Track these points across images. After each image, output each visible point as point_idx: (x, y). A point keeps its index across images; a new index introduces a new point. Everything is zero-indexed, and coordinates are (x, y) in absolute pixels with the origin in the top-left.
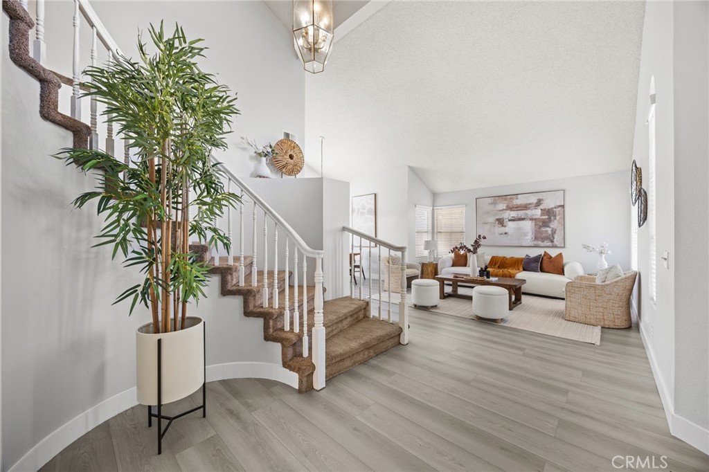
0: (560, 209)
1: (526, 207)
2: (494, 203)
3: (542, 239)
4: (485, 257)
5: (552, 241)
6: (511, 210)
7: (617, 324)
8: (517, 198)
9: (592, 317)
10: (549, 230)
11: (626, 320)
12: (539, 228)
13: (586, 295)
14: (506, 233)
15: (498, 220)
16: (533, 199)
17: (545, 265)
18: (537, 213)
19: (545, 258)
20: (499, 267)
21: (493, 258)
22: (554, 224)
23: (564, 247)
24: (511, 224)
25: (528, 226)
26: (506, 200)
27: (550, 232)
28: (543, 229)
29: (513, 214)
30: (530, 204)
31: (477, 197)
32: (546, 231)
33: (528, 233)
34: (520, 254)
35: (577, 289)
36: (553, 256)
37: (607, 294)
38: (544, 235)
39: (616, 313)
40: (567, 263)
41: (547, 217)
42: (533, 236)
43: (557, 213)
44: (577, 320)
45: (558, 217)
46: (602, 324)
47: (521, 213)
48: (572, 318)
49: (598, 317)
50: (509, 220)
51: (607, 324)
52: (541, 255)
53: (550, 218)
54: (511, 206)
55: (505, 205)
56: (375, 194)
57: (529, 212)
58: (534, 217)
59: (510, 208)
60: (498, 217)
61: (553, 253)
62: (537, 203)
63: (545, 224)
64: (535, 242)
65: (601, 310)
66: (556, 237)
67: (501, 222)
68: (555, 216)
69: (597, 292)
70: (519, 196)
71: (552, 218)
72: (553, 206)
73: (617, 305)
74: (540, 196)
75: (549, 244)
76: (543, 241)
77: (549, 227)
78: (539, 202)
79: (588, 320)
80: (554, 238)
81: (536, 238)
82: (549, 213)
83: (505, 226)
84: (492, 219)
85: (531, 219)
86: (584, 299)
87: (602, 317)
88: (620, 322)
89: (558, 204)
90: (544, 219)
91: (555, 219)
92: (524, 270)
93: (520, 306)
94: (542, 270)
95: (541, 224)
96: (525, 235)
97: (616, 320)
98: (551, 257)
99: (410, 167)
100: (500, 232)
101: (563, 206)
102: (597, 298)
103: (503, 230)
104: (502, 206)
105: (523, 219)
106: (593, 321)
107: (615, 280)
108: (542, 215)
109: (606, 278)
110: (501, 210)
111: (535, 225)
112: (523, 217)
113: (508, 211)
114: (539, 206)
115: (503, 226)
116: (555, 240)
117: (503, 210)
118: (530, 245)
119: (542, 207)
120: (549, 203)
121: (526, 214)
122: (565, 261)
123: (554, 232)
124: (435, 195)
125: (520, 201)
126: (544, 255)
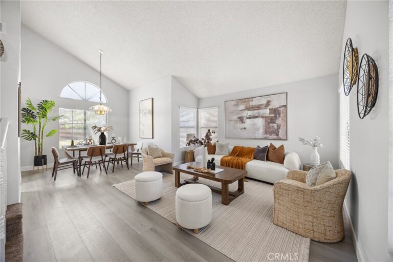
0: (283, 108)
1: (258, 107)
2: (237, 105)
3: (270, 132)
4: (230, 147)
5: (277, 135)
6: (249, 110)
7: (328, 238)
8: (253, 101)
9: (301, 226)
10: (275, 125)
11: (338, 233)
12: (268, 124)
13: (294, 200)
14: (245, 128)
15: (240, 118)
16: (264, 101)
17: (270, 155)
18: (266, 112)
19: (270, 149)
20: (238, 156)
21: (235, 147)
22: (279, 121)
23: (286, 140)
24: (248, 122)
25: (260, 122)
26: (245, 102)
27: (276, 127)
28: (271, 125)
29: (250, 113)
30: (262, 105)
31: (225, 100)
32: (273, 126)
33: (260, 128)
34: (253, 144)
35: (285, 192)
36: (277, 147)
37: (318, 201)
38: (271, 130)
39: (327, 224)
40: (287, 154)
41: (273, 115)
42: (264, 130)
43: (281, 111)
44: (285, 226)
45: (282, 115)
46: (312, 236)
47: (255, 113)
48: (280, 223)
49: (307, 226)
50: (247, 118)
51: (317, 236)
52: (267, 146)
53: (276, 116)
54: (248, 106)
55: (244, 106)
56: (153, 99)
57: (262, 112)
58: (264, 115)
59: (248, 109)
60: (239, 116)
61: (277, 144)
62: (266, 104)
63: (272, 120)
64: (265, 136)
65: (310, 218)
66: (280, 131)
67: (241, 119)
68: (280, 114)
69: (306, 197)
70: (254, 99)
71: (278, 116)
72: (278, 106)
73: (328, 215)
74: (268, 98)
75: (275, 137)
76: (271, 135)
77: (275, 123)
78: (268, 103)
79: (296, 228)
80: (279, 132)
81: (266, 132)
82: (275, 111)
83: (244, 123)
84: (235, 117)
85: (263, 117)
86: (292, 204)
87: (311, 227)
88: (332, 235)
89: (282, 105)
90: (272, 117)
91: (280, 116)
92: (255, 158)
93: (242, 195)
94: (268, 159)
95: (269, 121)
96: (258, 129)
97: (328, 233)
98: (275, 148)
99: (173, 76)
100: (241, 128)
101: (285, 106)
102: (306, 204)
103: (242, 126)
104: (242, 107)
105: (257, 117)
106: (301, 231)
107: (326, 184)
108: (270, 113)
109: (316, 179)
110: (241, 110)
111: (266, 121)
112: (256, 115)
113: (246, 111)
114: (268, 106)
115: (243, 123)
116: (280, 134)
117: (243, 110)
118: (261, 137)
119: (270, 107)
120: (275, 104)
121: (259, 113)
122: (286, 151)
123: (279, 127)
124: (199, 100)
125: (255, 102)
126: (270, 146)
